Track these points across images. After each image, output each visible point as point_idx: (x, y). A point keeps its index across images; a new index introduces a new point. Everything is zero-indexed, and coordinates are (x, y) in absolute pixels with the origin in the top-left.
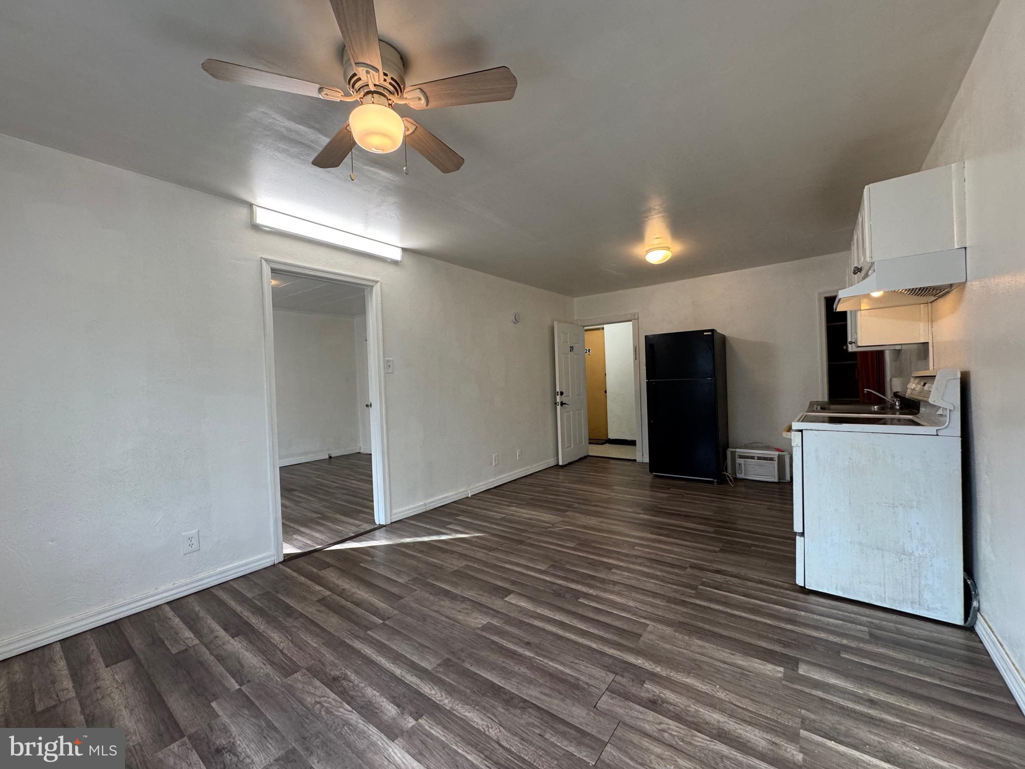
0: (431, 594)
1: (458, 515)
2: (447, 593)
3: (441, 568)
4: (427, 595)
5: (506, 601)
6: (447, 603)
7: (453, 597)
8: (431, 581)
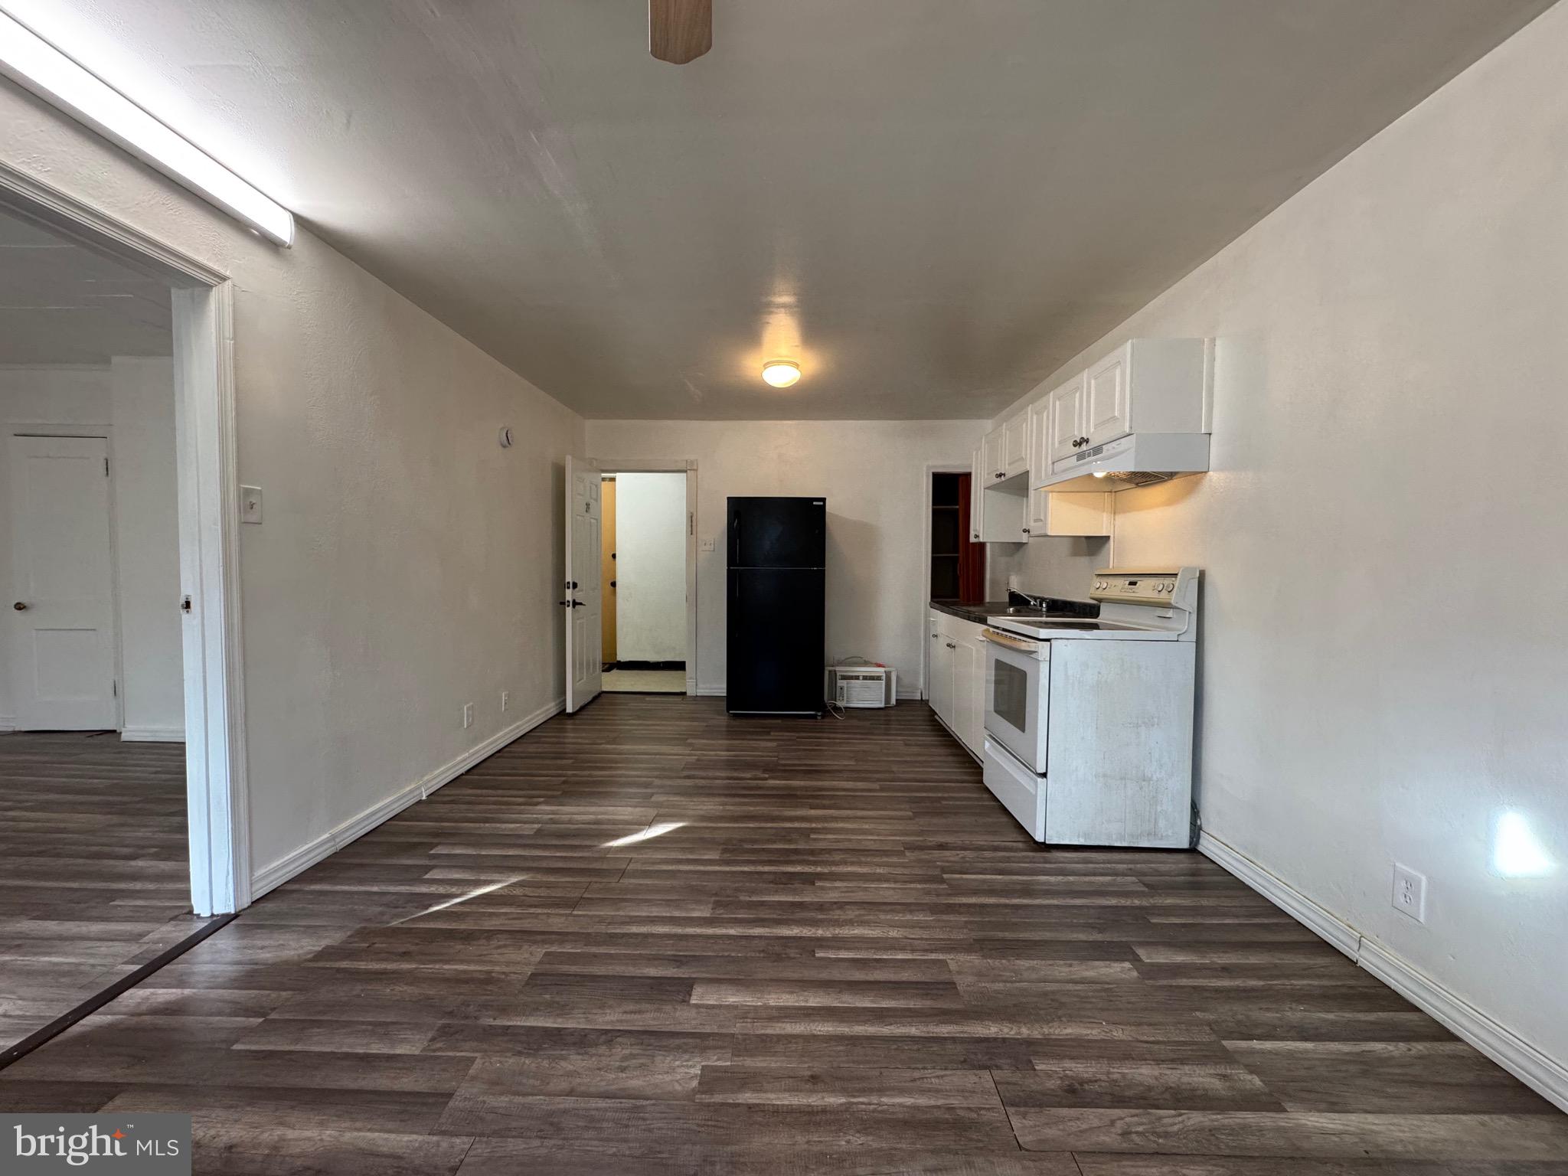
0: (520, 1053)
1: (433, 846)
2: (556, 1037)
3: (488, 980)
4: (511, 1061)
5: (697, 1006)
6: (574, 1062)
7: (582, 1041)
8: (491, 1022)
